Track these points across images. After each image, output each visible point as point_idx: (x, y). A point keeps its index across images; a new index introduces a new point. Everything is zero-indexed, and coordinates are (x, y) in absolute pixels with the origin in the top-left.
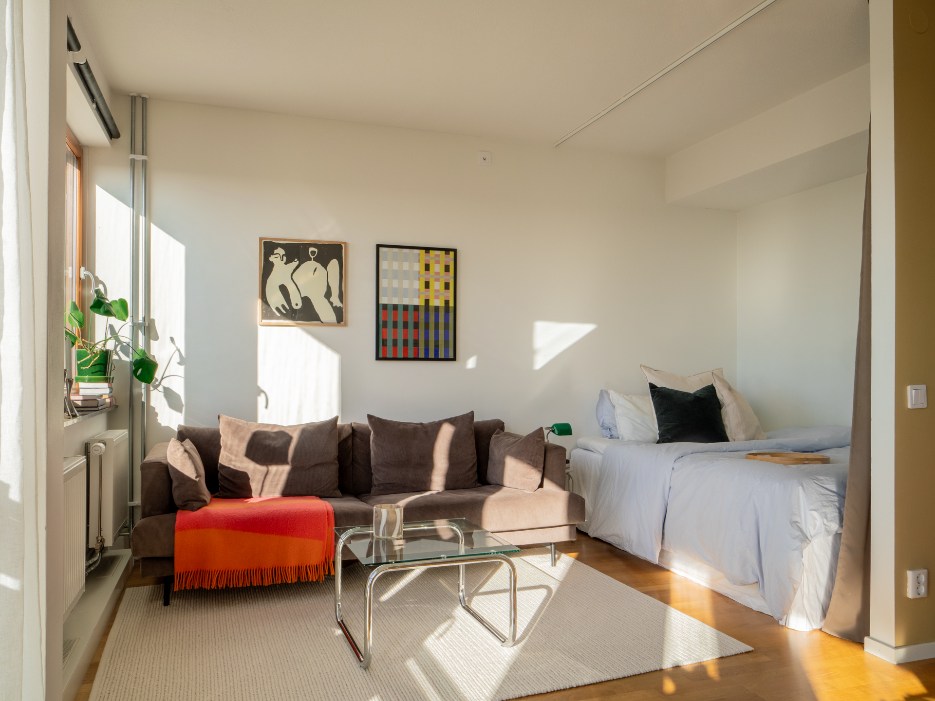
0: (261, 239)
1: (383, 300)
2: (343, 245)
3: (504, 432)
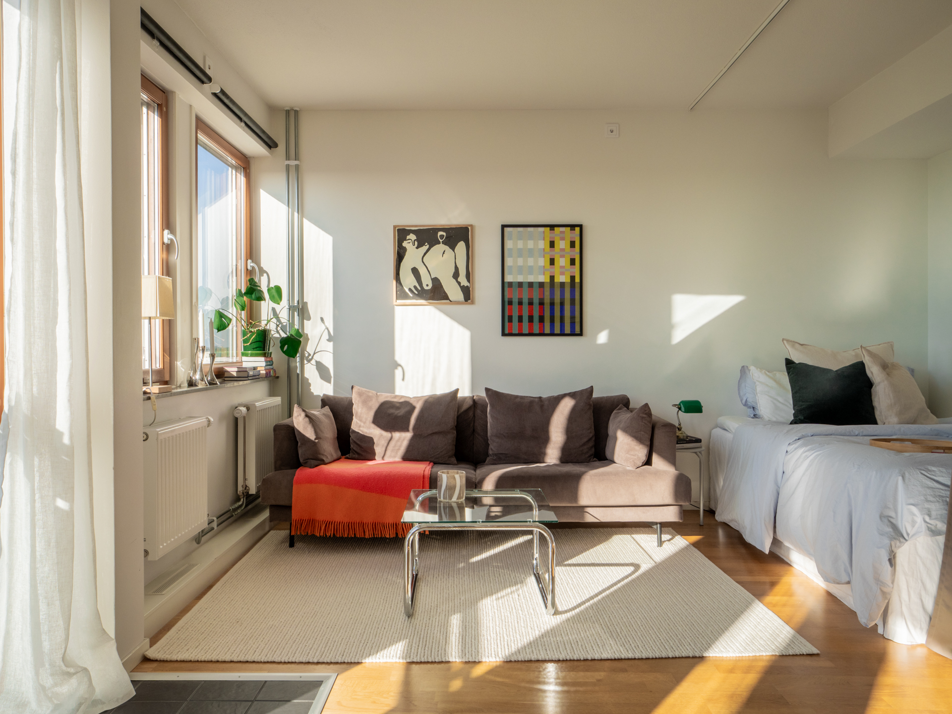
0: (395, 227)
1: (509, 278)
2: (470, 228)
3: (628, 408)
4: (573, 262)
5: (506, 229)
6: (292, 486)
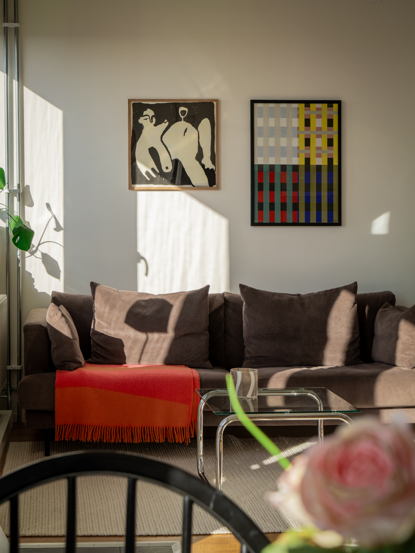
0: (130, 101)
1: (259, 161)
2: (215, 103)
3: (394, 306)
4: (330, 142)
5: (257, 106)
6: (55, 389)
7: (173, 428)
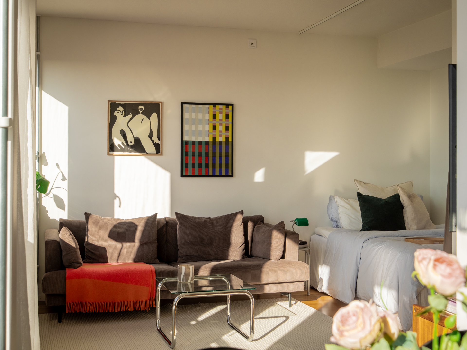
0: (109, 101)
1: (186, 138)
2: (160, 104)
4: (227, 128)
5: (185, 106)
6: (65, 281)
7: (139, 302)
